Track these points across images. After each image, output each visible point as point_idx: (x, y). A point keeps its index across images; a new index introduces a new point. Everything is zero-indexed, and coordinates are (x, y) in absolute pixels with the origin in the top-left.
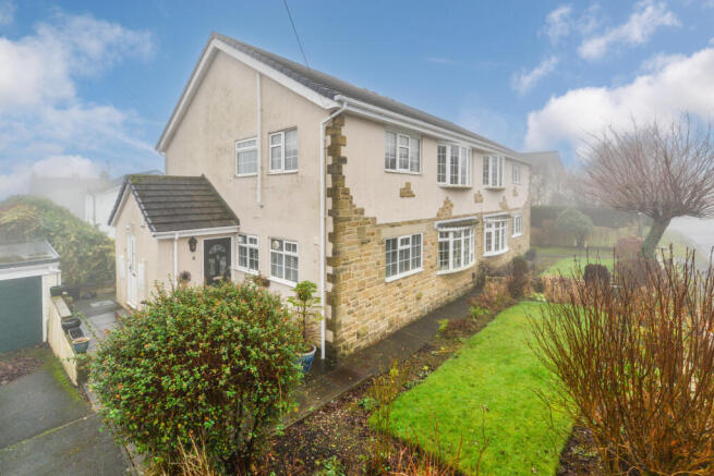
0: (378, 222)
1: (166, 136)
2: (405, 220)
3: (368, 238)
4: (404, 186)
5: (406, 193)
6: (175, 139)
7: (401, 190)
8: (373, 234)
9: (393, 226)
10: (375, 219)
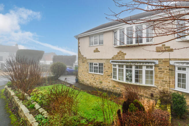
0: (87, 58)
2: (95, 58)
3: (84, 61)
4: (95, 49)
5: (97, 51)
7: (94, 50)
8: (85, 61)
9: (91, 59)
10: (86, 58)
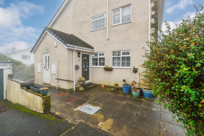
1: (52, 23)
6: (56, 24)
